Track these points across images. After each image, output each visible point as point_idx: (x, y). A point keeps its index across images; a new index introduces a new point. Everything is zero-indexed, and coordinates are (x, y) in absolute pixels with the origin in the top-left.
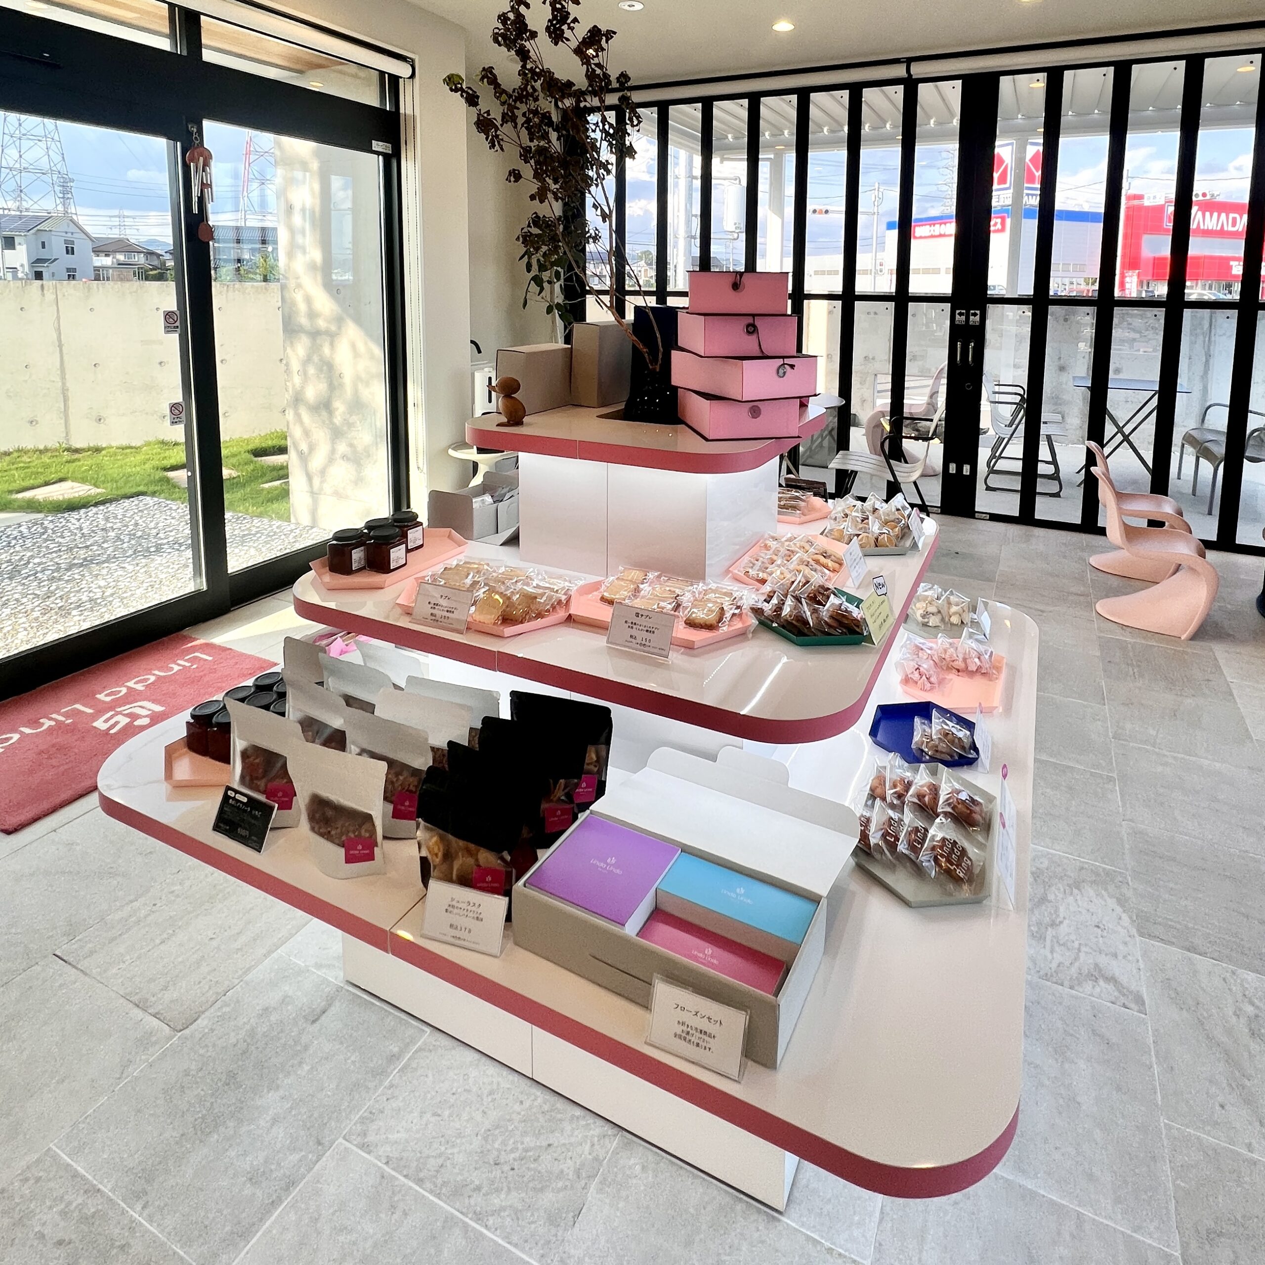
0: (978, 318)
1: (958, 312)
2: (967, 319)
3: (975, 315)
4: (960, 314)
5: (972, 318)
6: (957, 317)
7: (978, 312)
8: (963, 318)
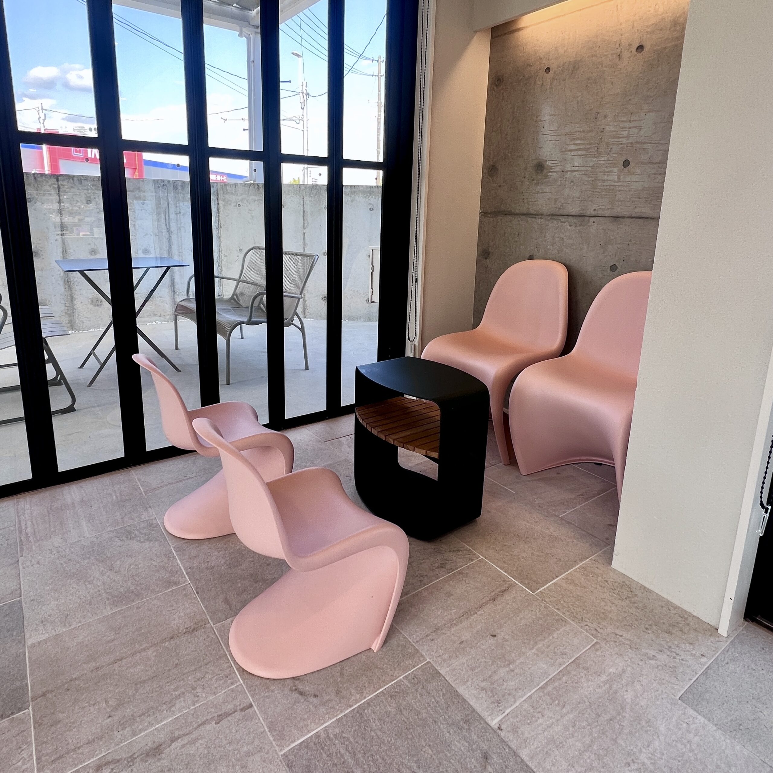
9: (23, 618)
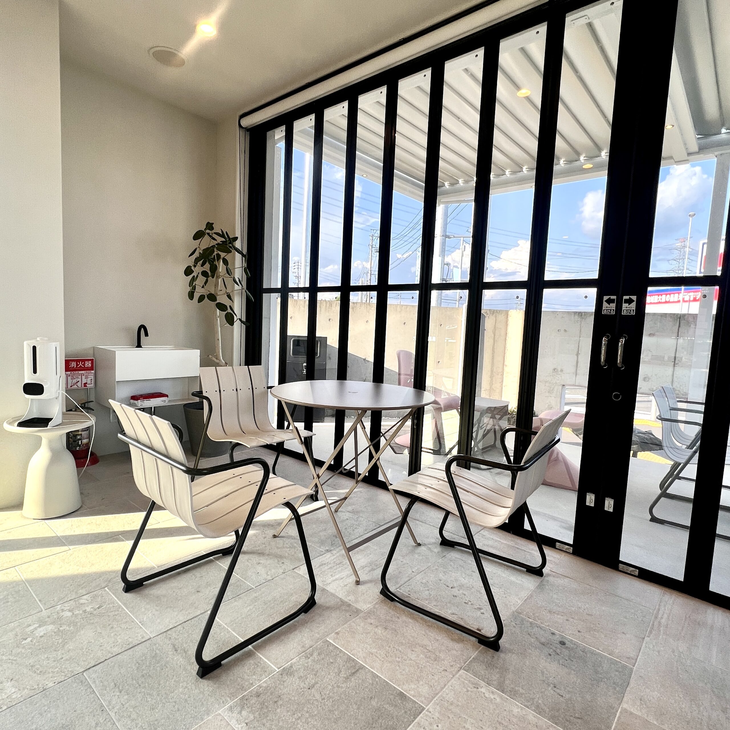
0: (633, 306)
1: (606, 298)
2: (619, 308)
3: (630, 301)
4: (609, 301)
5: (625, 306)
6: (605, 304)
7: (634, 298)
8: (613, 306)
9: (628, 684)
